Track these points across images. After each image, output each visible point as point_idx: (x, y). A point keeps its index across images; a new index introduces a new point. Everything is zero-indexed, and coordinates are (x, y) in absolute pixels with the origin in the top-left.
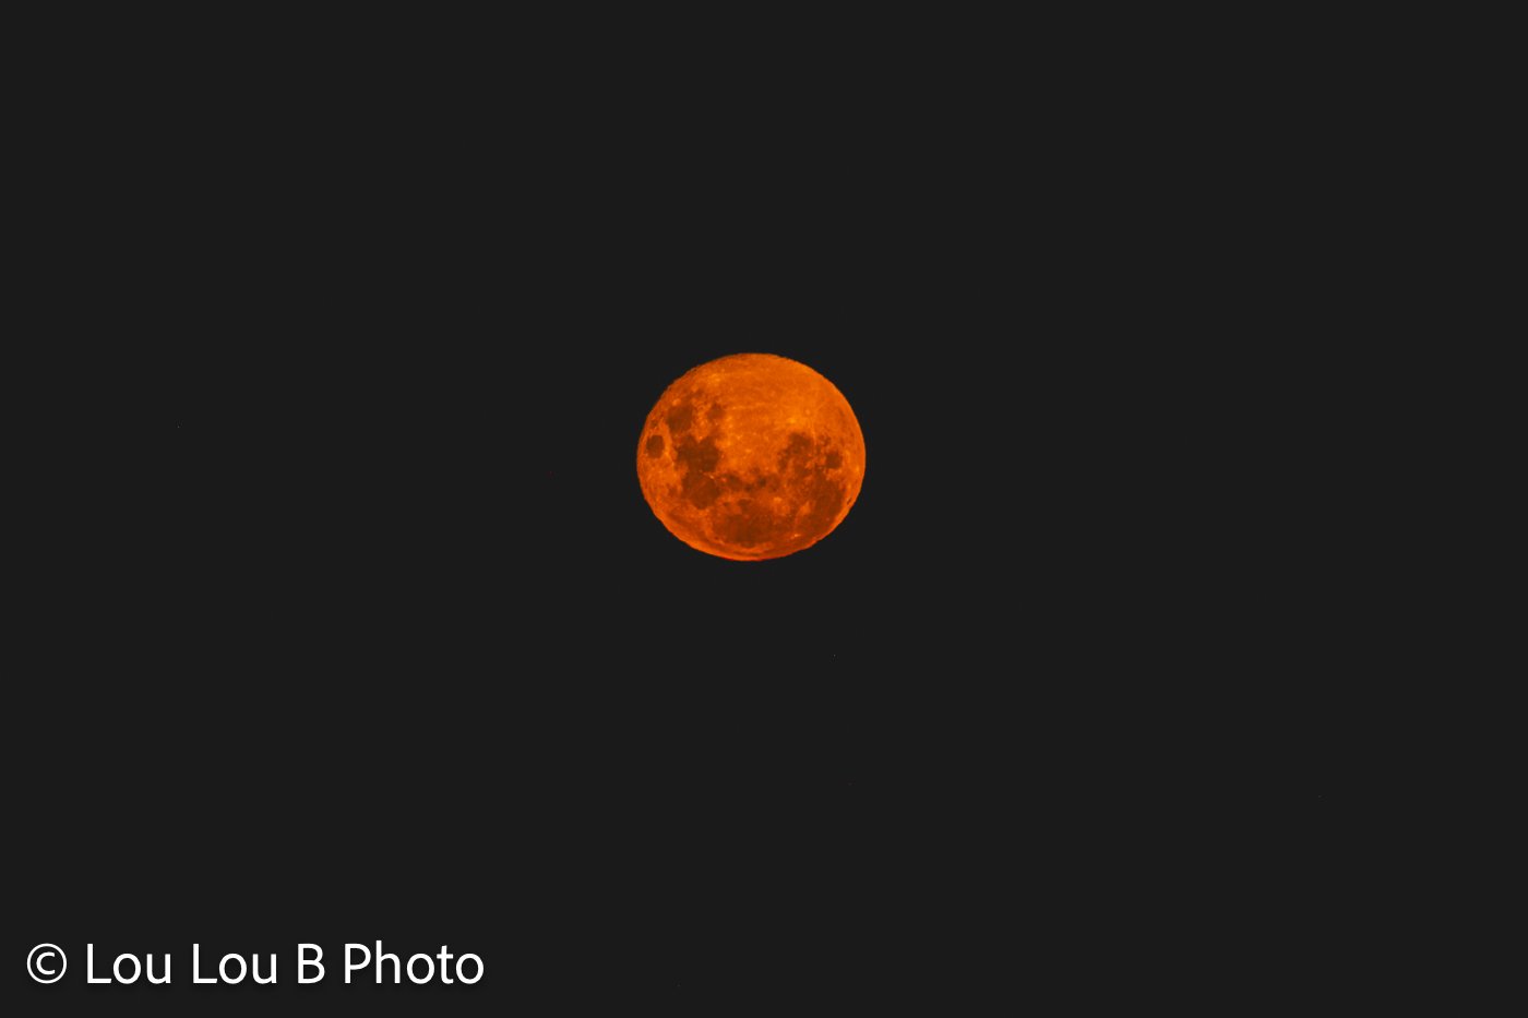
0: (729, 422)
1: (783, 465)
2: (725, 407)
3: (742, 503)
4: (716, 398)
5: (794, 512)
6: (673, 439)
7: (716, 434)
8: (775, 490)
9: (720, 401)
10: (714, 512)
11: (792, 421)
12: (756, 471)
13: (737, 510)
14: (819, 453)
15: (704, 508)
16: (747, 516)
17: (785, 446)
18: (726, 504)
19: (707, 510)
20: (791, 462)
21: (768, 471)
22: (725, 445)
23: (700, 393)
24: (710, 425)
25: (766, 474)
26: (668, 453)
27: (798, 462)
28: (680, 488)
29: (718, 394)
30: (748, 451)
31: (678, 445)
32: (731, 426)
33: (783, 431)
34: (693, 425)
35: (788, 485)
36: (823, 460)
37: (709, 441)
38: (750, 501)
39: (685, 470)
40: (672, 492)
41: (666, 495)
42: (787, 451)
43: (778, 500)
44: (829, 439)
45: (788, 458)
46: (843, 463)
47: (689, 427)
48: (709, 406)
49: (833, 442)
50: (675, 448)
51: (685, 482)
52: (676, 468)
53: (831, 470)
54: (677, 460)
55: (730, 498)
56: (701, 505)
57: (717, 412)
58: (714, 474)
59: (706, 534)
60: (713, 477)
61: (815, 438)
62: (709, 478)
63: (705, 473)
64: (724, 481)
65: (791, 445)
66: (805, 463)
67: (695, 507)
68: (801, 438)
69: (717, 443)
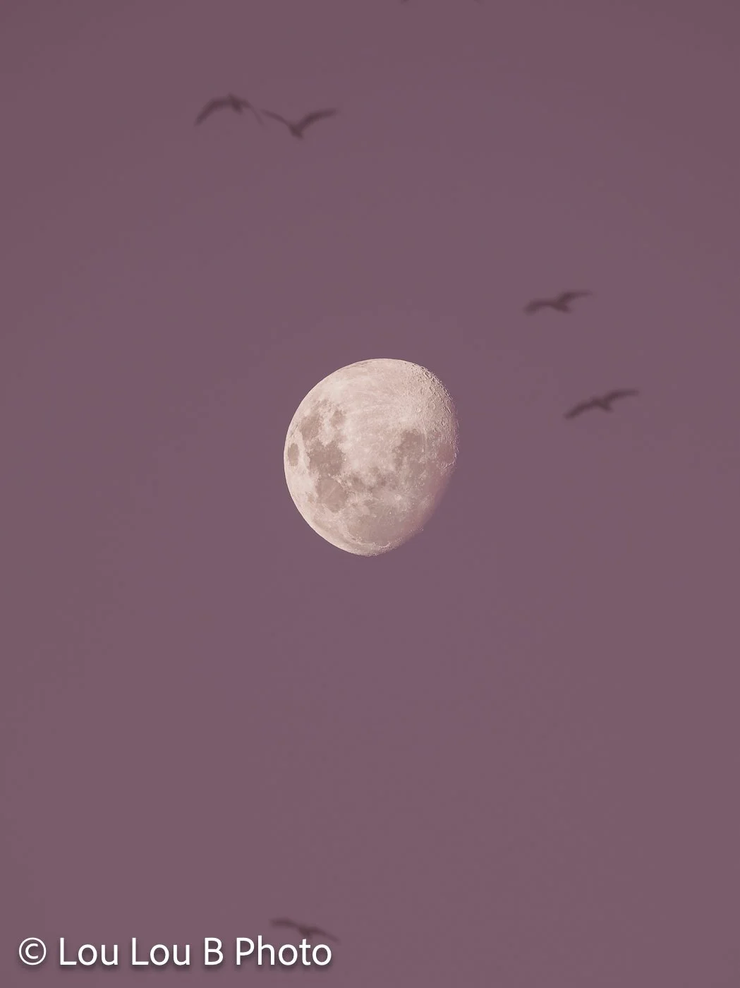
0: (348, 428)
1: (399, 463)
2: (346, 413)
3: (367, 503)
4: (338, 405)
6: (306, 446)
7: (339, 438)
8: (394, 488)
9: (339, 409)
10: (347, 514)
11: (404, 420)
12: (375, 470)
13: (365, 510)
14: (430, 447)
15: (337, 511)
17: (398, 443)
18: (354, 505)
19: (340, 512)
20: (405, 458)
21: (386, 470)
22: (345, 447)
23: (325, 401)
24: (333, 430)
25: (385, 472)
26: (303, 460)
27: (412, 459)
28: (316, 495)
29: (339, 402)
30: (367, 450)
31: (310, 451)
32: (351, 429)
33: (394, 430)
34: (320, 431)
35: (405, 483)
36: (435, 454)
37: (333, 445)
38: (374, 502)
39: (317, 475)
40: (311, 499)
41: (306, 501)
42: (401, 447)
43: (399, 498)
45: (402, 455)
47: (317, 434)
48: (332, 413)
50: (308, 455)
51: (319, 489)
52: (310, 474)
54: (310, 467)
55: (358, 499)
56: (335, 508)
57: (339, 418)
58: (340, 478)
59: (345, 536)
60: (339, 481)
61: (425, 433)
62: (337, 482)
63: (333, 477)
64: (350, 484)
65: (404, 442)
66: (418, 459)
67: (330, 512)
68: (412, 435)
69: (340, 446)
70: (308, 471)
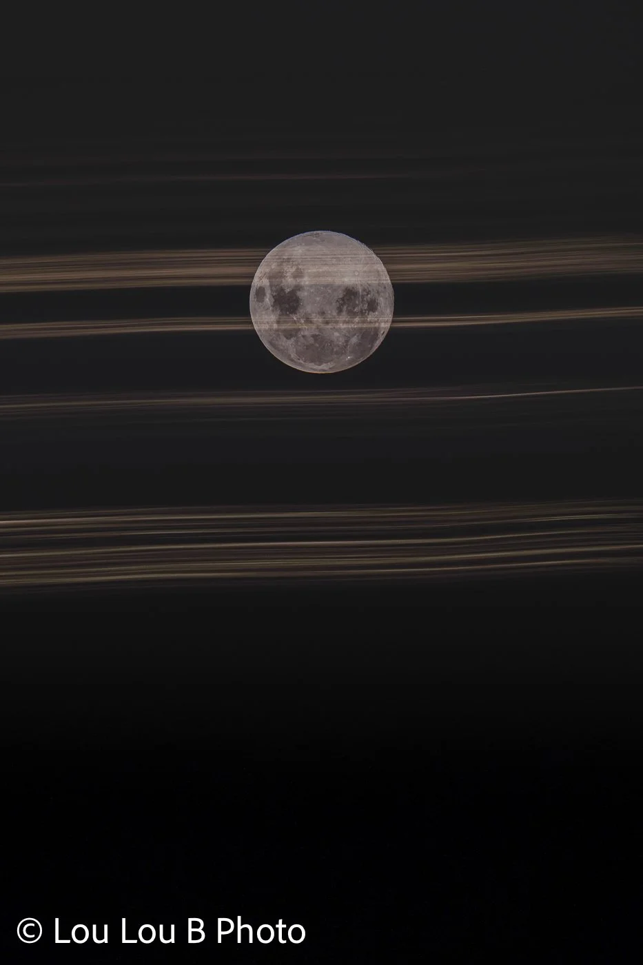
0: (306, 281)
1: (340, 310)
2: (304, 270)
3: (314, 336)
4: (299, 264)
5: (347, 341)
6: (272, 290)
7: (298, 288)
8: (334, 327)
9: (300, 266)
10: (297, 342)
11: (346, 279)
12: (323, 313)
13: (311, 341)
14: (363, 301)
15: (290, 338)
16: (318, 345)
17: (341, 296)
18: (303, 336)
19: (293, 340)
20: (345, 307)
21: (330, 313)
22: (302, 295)
23: (288, 260)
24: (294, 281)
26: (268, 300)
27: (349, 308)
28: (275, 326)
29: (300, 261)
30: (318, 299)
31: (274, 294)
33: (339, 286)
34: (283, 281)
35: (343, 323)
36: (366, 306)
37: (293, 292)
38: (319, 335)
39: (278, 312)
40: (270, 328)
41: (266, 330)
42: (343, 299)
43: (336, 334)
44: (370, 291)
45: (343, 305)
46: (379, 307)
47: (281, 283)
48: (294, 269)
49: (372, 293)
50: (272, 297)
51: (278, 322)
52: (273, 311)
53: (371, 313)
54: (273, 306)
55: (307, 332)
57: (299, 273)
58: (296, 317)
59: (292, 356)
61: (360, 291)
62: (293, 318)
63: (291, 315)
64: (303, 321)
65: (345, 296)
66: (354, 308)
67: (285, 339)
68: (351, 291)
69: (299, 293)
70: (271, 308)
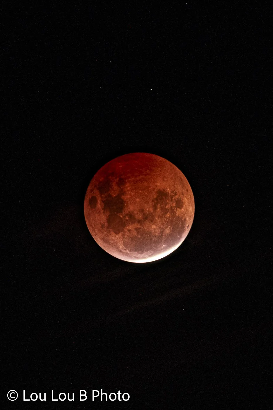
1: (155, 207)
2: (125, 179)
3: (136, 229)
4: (121, 175)
5: (162, 232)
6: (102, 197)
7: (122, 193)
8: (152, 221)
9: (123, 177)
10: (124, 236)
11: (158, 185)
12: (142, 211)
14: (172, 200)
15: (118, 233)
17: (155, 197)
18: (129, 230)
19: (120, 234)
20: (159, 205)
22: (126, 198)
23: (113, 173)
24: (119, 189)
26: (99, 205)
27: (162, 206)
28: (106, 224)
29: (122, 173)
32: (129, 188)
33: (153, 190)
35: (158, 219)
36: (174, 204)
37: (118, 197)
38: (139, 229)
39: (108, 214)
40: (102, 227)
41: (100, 228)
42: (157, 199)
43: (154, 227)
44: (176, 192)
45: (157, 203)
46: (184, 205)
47: (109, 190)
48: (118, 179)
49: (178, 194)
50: (103, 201)
51: (108, 220)
52: (104, 212)
53: (178, 209)
54: (104, 209)
55: (131, 227)
57: (122, 182)
58: (122, 215)
59: (121, 248)
60: (121, 217)
61: (170, 193)
62: (120, 217)
63: (118, 214)
64: (127, 218)
65: (157, 196)
66: (166, 206)
67: (114, 234)
69: (123, 197)
70: (102, 211)
